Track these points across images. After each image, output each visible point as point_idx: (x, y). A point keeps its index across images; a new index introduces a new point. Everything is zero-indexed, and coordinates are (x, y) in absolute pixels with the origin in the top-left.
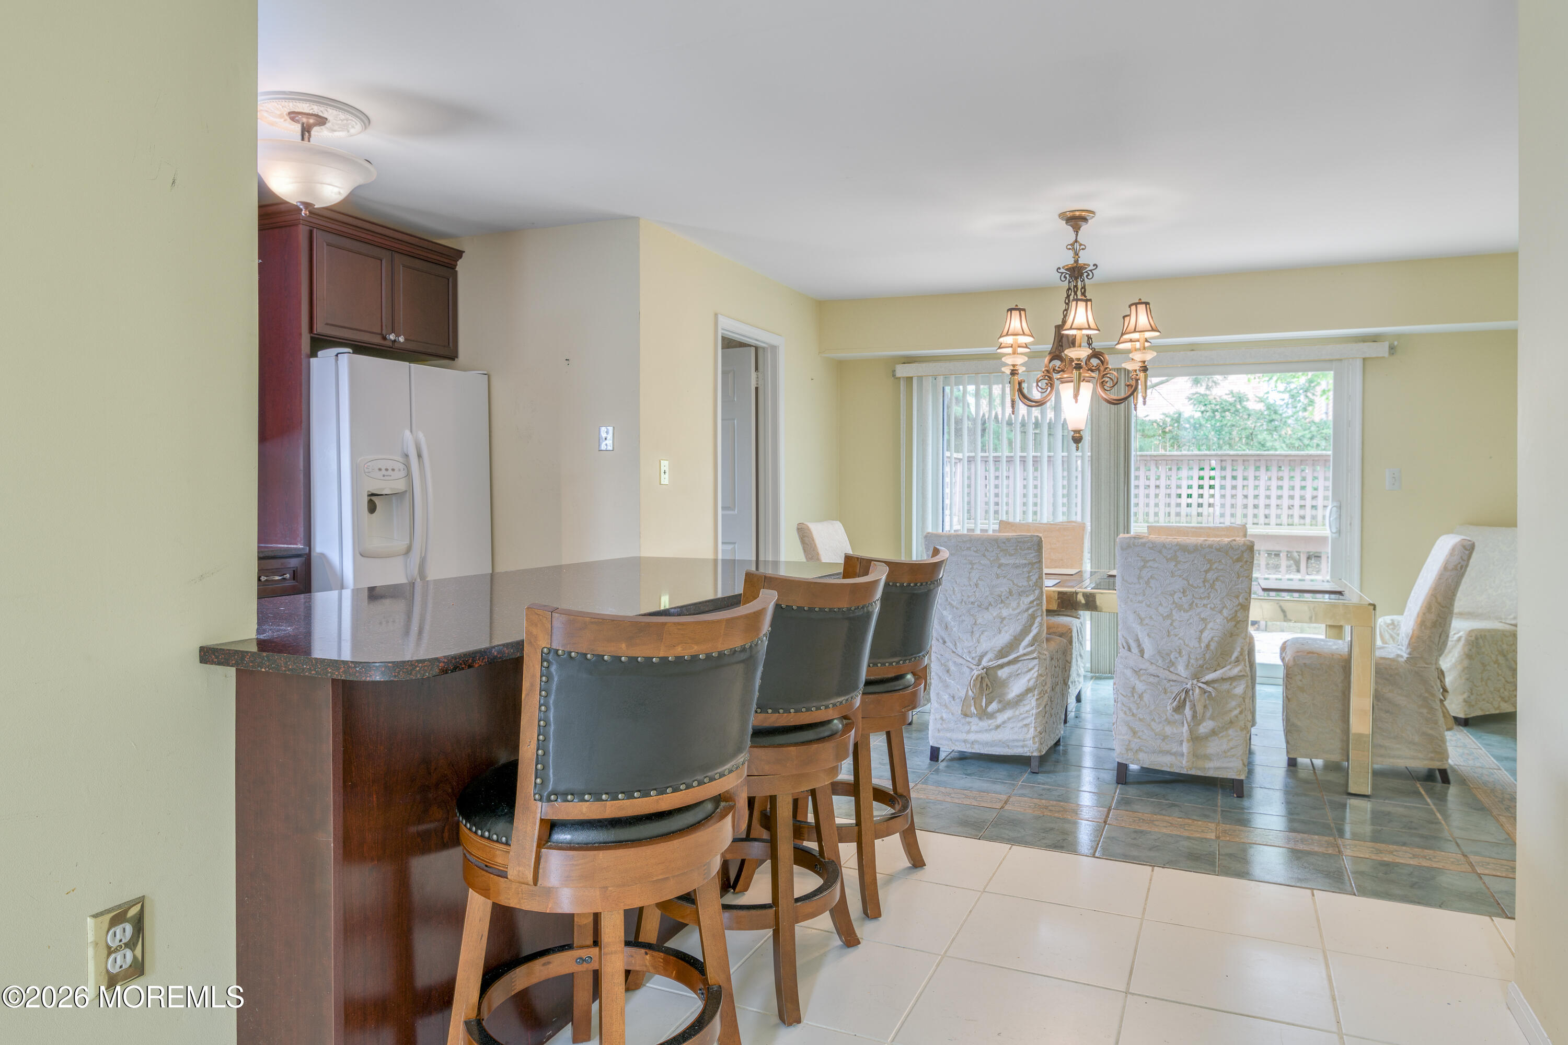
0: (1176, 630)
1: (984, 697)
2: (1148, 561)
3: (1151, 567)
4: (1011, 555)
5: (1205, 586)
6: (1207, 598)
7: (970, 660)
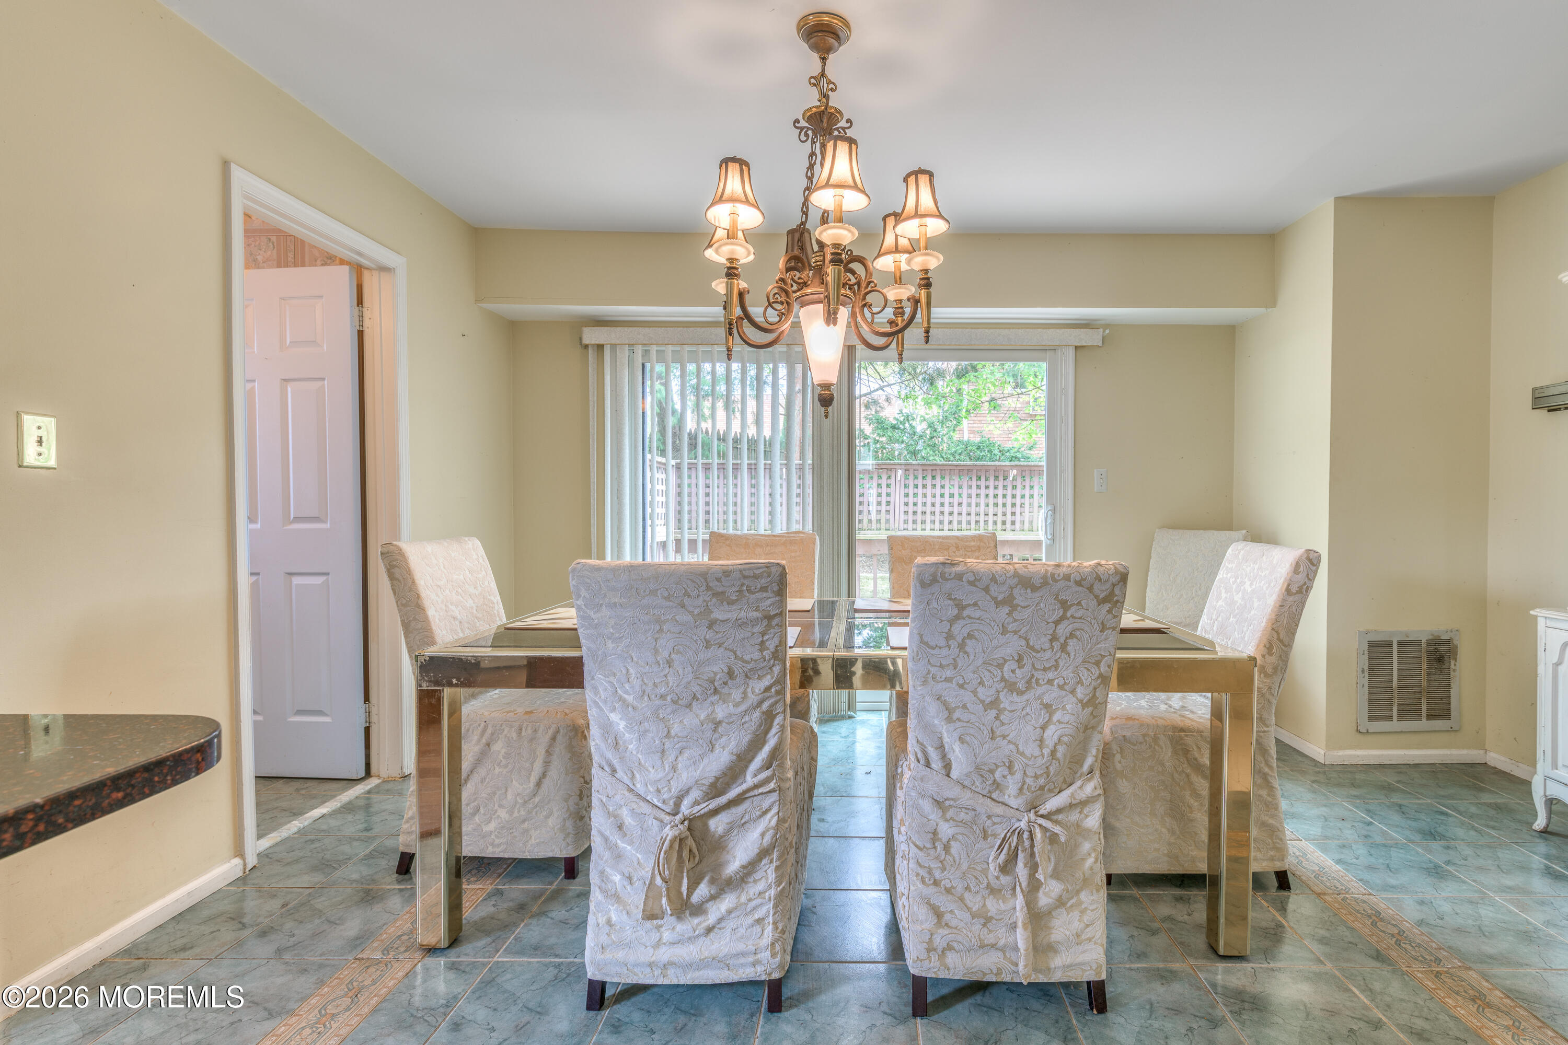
0: (1003, 728)
1: (685, 874)
2: (964, 608)
3: (969, 617)
4: (731, 603)
5: (1052, 648)
6: (1053, 669)
7: (660, 805)
